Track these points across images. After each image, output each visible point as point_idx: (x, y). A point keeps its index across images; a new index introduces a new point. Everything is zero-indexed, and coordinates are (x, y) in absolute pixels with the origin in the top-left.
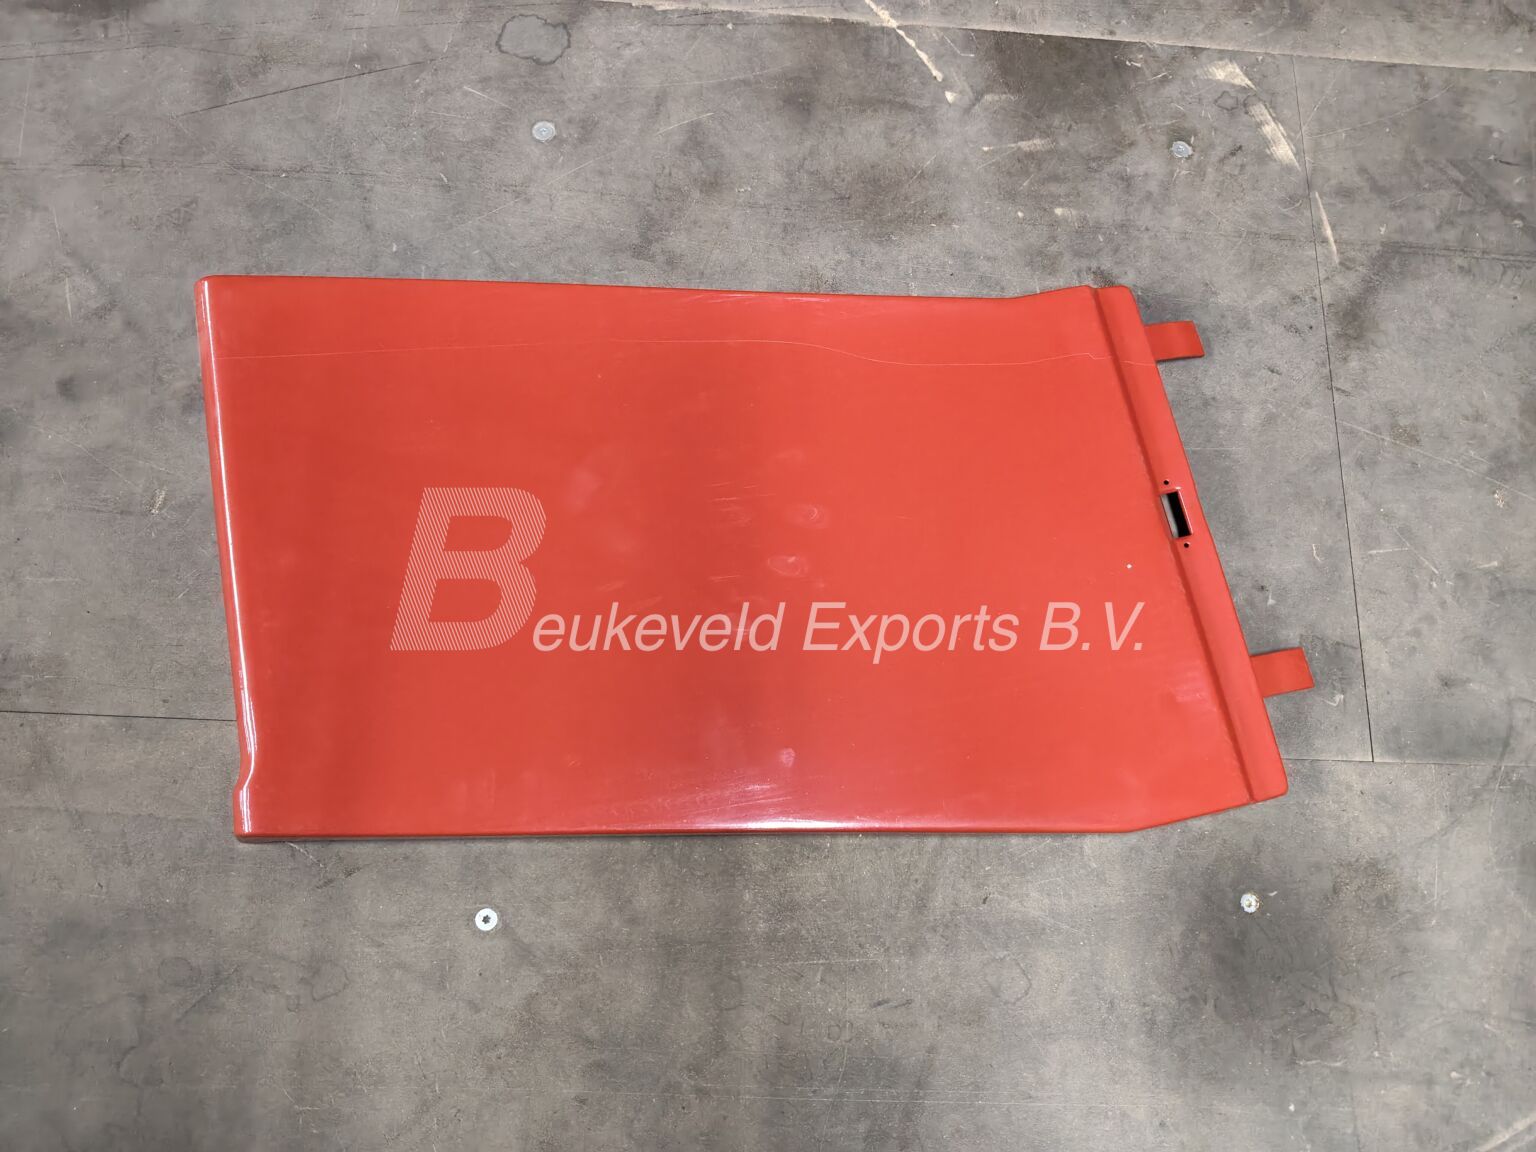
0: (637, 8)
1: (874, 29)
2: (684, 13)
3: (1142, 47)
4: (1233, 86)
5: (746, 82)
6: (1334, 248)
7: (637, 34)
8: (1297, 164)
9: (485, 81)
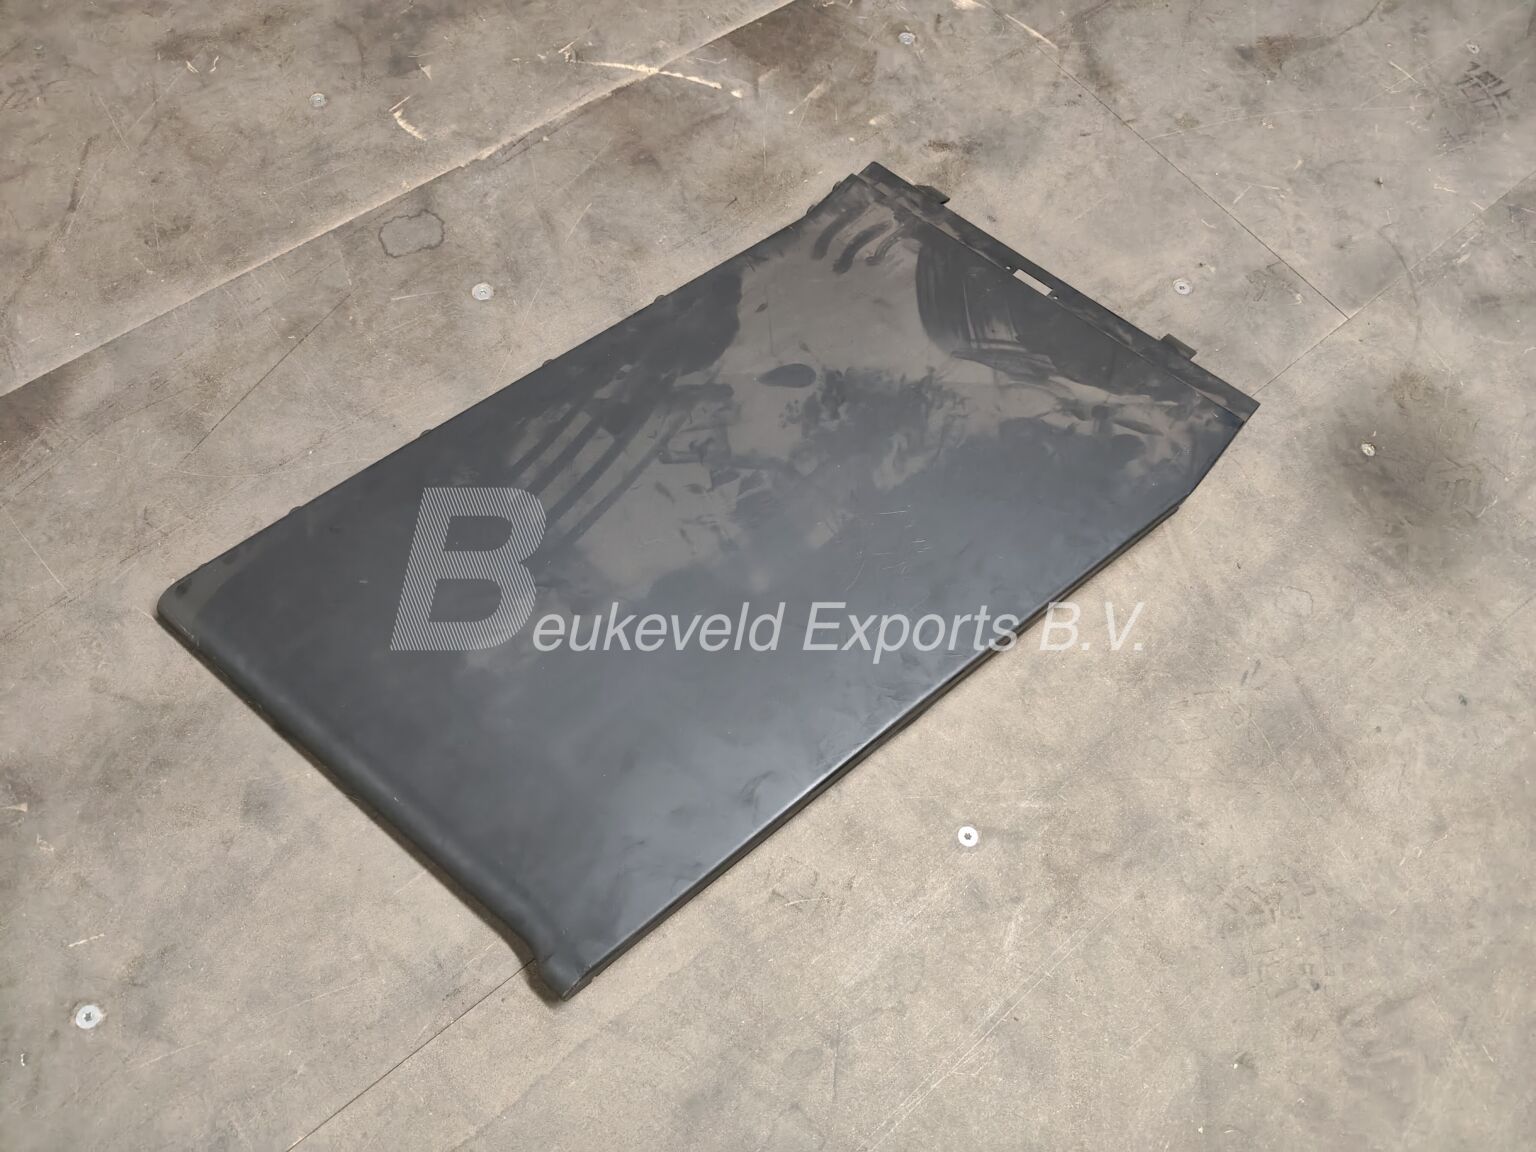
1: (645, 81)
2: (504, 150)
6: (1047, 41)
7: (485, 184)
8: (979, 5)
9: (404, 285)
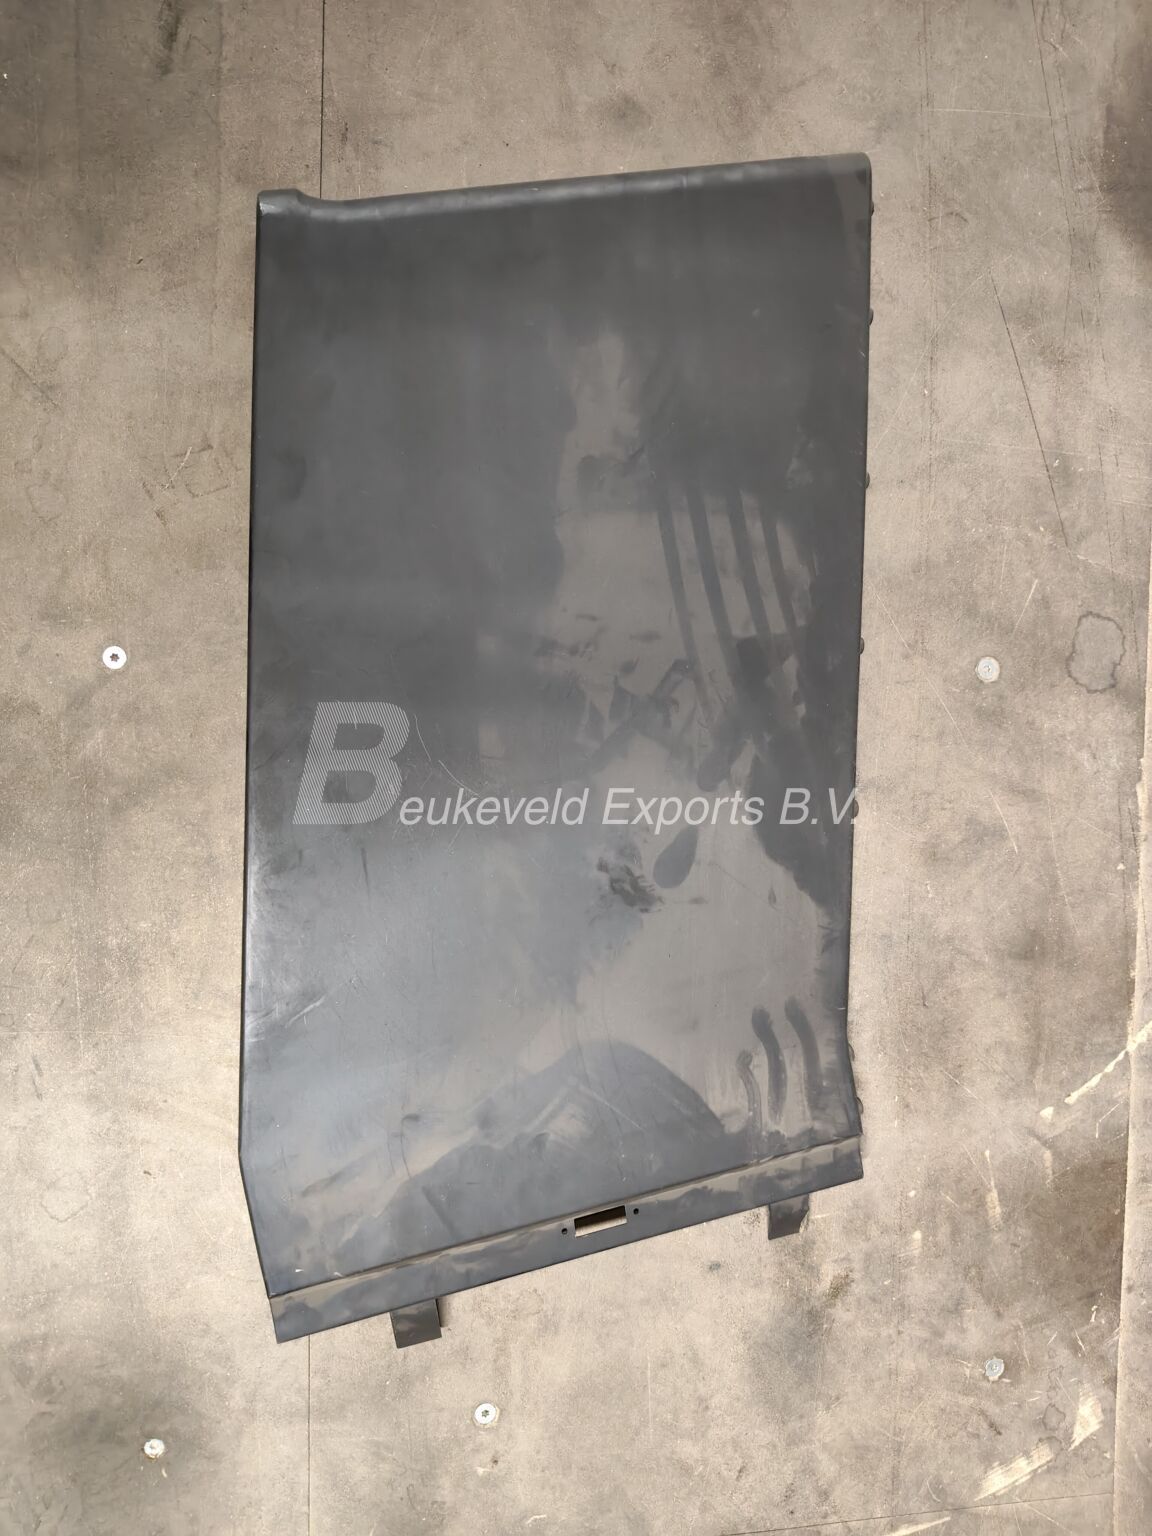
0: (1139, 764)
1: (1124, 1027)
2: (1134, 816)
3: (1113, 1323)
4: (1073, 1425)
5: (1055, 886)
7: (1107, 766)
8: (982, 1496)
9: (1044, 602)
